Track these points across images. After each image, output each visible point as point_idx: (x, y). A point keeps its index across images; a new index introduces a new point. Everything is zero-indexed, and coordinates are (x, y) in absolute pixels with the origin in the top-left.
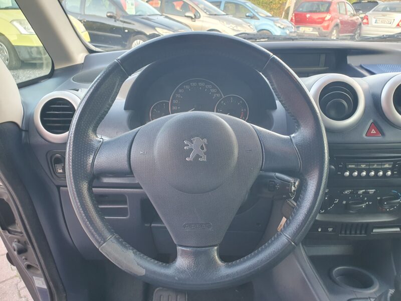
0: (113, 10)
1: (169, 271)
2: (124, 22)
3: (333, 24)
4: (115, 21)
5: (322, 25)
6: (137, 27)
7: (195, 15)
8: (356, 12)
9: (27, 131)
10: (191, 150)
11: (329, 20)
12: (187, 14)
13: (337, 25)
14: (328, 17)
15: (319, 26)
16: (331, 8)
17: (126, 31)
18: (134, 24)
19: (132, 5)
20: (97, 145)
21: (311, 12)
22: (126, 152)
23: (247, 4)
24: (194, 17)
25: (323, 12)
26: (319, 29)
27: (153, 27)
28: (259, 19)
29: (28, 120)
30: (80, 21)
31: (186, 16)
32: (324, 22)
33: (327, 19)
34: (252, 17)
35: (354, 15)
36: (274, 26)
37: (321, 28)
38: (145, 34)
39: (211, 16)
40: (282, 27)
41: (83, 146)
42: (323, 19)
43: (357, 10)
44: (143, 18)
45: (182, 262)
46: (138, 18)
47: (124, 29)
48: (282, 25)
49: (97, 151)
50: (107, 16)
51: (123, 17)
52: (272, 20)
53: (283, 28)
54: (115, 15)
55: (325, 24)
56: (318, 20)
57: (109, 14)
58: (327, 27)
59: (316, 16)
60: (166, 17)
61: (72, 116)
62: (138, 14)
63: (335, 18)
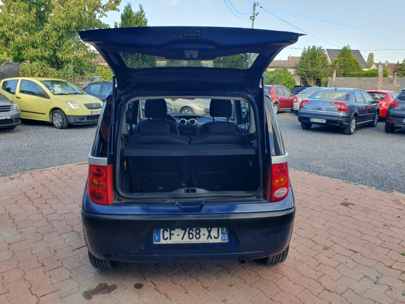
3: (274, 101)
16: (271, 92)
35: (291, 96)
63: (274, 98)
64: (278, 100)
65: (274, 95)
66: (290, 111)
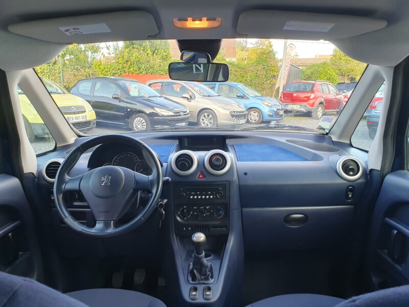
0: (119, 93)
1: (92, 231)
2: (127, 102)
3: (318, 102)
4: (120, 102)
5: (308, 102)
6: (138, 107)
7: (190, 96)
8: (339, 91)
9: (38, 178)
10: (104, 181)
11: (314, 98)
12: (184, 96)
13: (321, 103)
14: (312, 96)
15: (305, 104)
16: (315, 89)
17: (129, 110)
18: (136, 105)
19: (135, 88)
20: (67, 180)
21: (297, 92)
22: (79, 182)
23: (238, 86)
24: (189, 98)
25: (308, 92)
26: (305, 106)
27: (153, 107)
28: (248, 99)
29: (40, 173)
30: (89, 102)
31: (183, 97)
32: (310, 100)
33: (311, 97)
34: (242, 97)
35: (337, 94)
36: (262, 104)
37: (308, 105)
38: (145, 113)
39: (204, 97)
40: (270, 105)
41: (61, 181)
42: (308, 98)
43: (340, 90)
44: (143, 99)
45: (99, 226)
46: (140, 99)
47: (127, 108)
48: (270, 103)
49: (67, 183)
50: (113, 98)
51: (127, 98)
52: (261, 100)
53: (271, 107)
54: (120, 97)
55: (311, 102)
56: (305, 99)
57: (114, 96)
58: (312, 105)
59: (302, 96)
60: (165, 98)
61: (59, 167)
62: (140, 95)
63: (319, 97)
64: (323, 100)
65: (317, 94)
66: (335, 113)
